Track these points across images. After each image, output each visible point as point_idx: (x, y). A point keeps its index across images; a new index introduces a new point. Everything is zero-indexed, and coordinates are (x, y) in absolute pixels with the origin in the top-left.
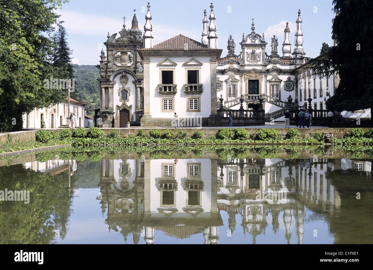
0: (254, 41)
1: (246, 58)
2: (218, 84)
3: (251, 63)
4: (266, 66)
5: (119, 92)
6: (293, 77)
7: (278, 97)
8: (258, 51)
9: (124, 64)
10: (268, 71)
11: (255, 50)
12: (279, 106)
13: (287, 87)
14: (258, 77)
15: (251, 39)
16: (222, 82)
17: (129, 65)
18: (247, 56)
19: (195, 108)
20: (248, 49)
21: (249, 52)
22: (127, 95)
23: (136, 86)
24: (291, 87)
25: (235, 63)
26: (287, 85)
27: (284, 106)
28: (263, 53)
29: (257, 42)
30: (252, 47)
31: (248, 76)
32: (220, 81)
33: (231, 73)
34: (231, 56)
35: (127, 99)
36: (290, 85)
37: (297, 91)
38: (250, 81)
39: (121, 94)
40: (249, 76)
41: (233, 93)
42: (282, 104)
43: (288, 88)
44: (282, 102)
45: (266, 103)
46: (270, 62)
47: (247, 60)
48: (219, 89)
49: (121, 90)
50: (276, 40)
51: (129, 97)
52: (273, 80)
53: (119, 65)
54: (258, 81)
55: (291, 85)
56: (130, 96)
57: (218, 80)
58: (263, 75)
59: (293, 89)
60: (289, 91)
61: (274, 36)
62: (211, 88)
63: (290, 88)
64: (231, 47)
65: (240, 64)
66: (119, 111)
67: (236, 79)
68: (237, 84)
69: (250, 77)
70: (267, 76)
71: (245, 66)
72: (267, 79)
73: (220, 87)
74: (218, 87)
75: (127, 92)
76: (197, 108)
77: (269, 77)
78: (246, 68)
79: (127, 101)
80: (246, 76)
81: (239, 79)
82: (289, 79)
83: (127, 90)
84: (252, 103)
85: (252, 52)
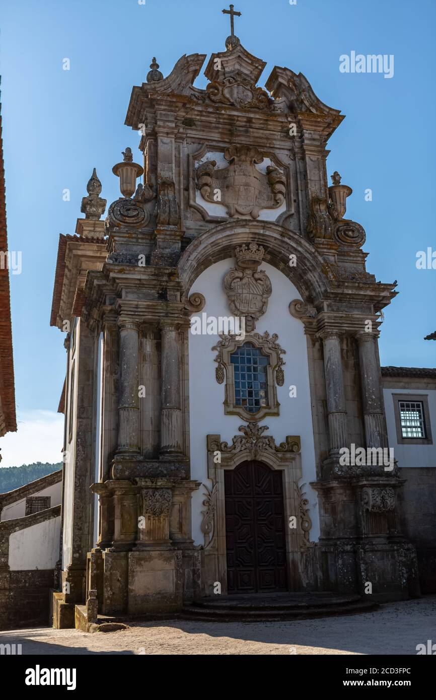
5: (219, 359)
9: (242, 210)
17: (270, 215)
22: (265, 377)
35: (266, 402)
39: (229, 371)
49: (232, 348)
51: (279, 389)
53: (215, 212)
56: (281, 381)
66: (220, 474)
75: (266, 360)
79: (267, 416)
83: (268, 350)
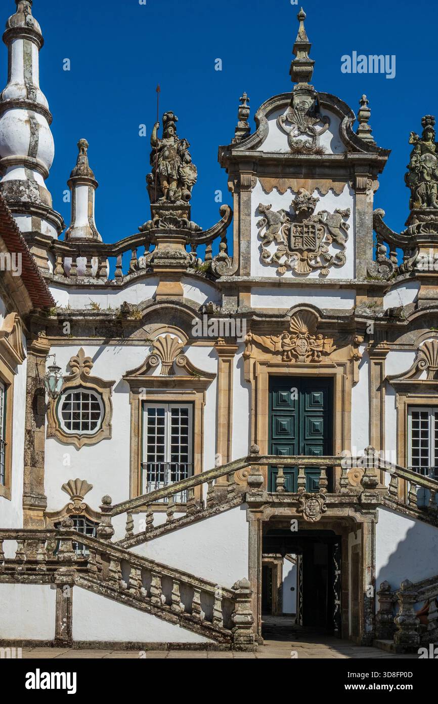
1: (254, 244)
2: (86, 397)
4: (377, 291)
8: (332, 201)
10: (391, 323)
11: (315, 195)
14: (325, 360)
16: (108, 385)
18: (264, 232)
20: (268, 190)
21: (274, 210)
25: (192, 271)
28: (358, 213)
30: (296, 175)
31: (266, 350)
32: (96, 380)
33: (160, 332)
34: (171, 231)
38: (278, 383)
40: (276, 353)
41: (174, 459)
45: (381, 512)
46: (403, 272)
47: (265, 255)
48: (89, 432)
52: (422, 377)
54: (326, 384)
57: (84, 377)
58: (356, 345)
64: (169, 179)
65: (223, 279)
67: (190, 369)
68: (197, 398)
69: (278, 359)
70: (383, 355)
71: (248, 287)
72: (387, 372)
73: (95, 416)
74: (85, 416)
77: (397, 362)
78: (258, 302)
80: (255, 354)
81: (213, 370)
85: (296, 204)
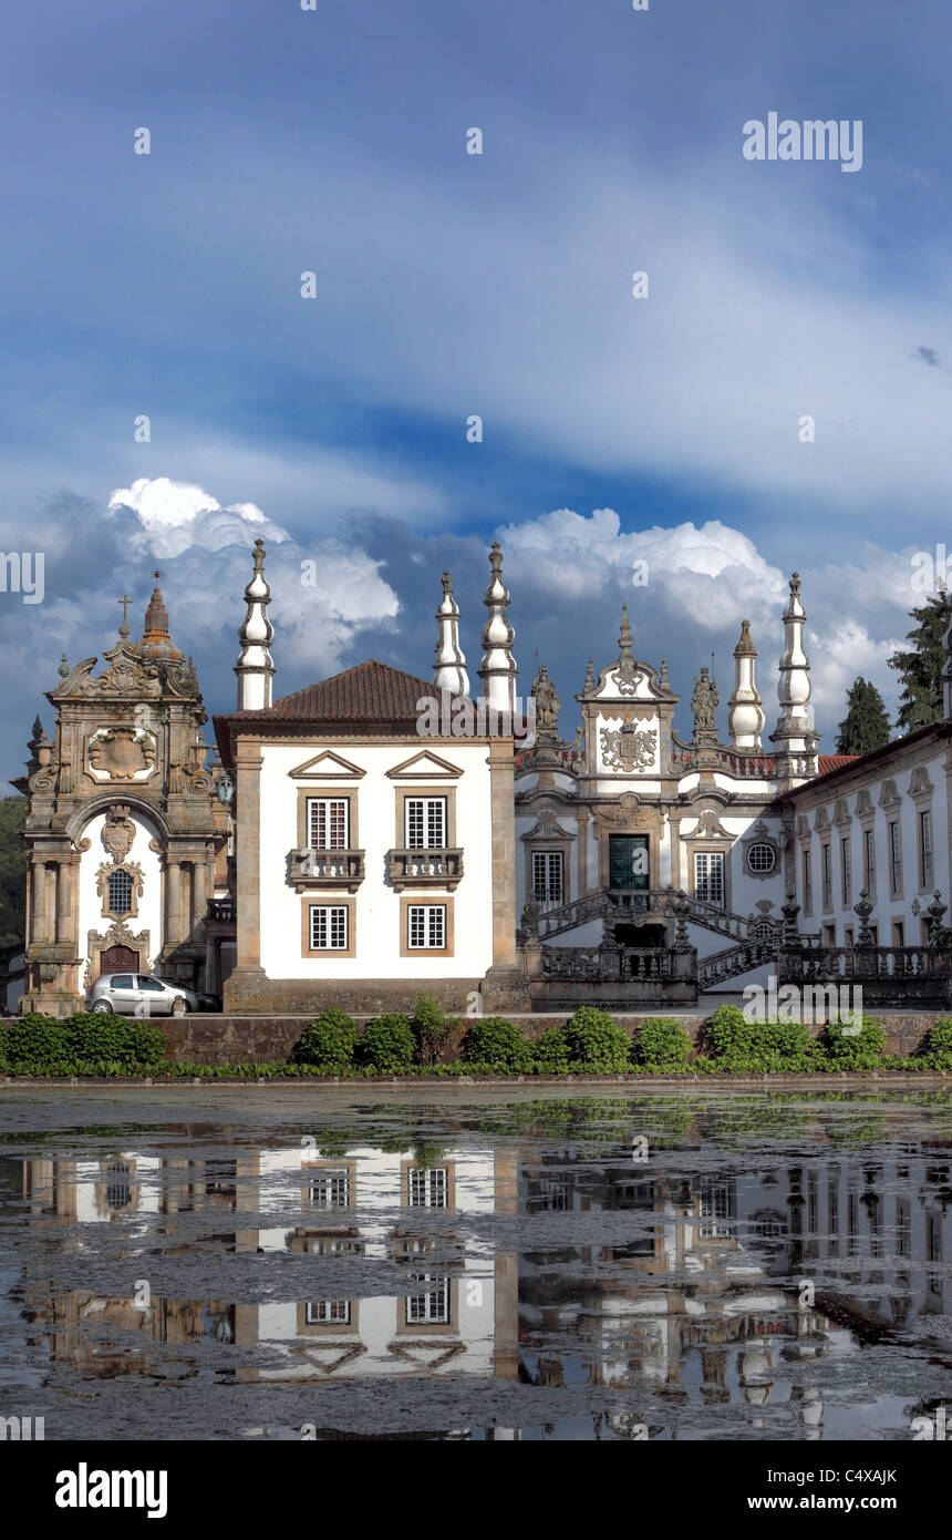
0: (628, 687)
1: (599, 752)
3: (620, 771)
4: (675, 780)
5: (100, 882)
6: (774, 826)
7: (719, 899)
8: (647, 725)
9: (120, 774)
10: (683, 801)
11: (636, 720)
12: (726, 933)
13: (752, 861)
14: (645, 824)
15: (618, 680)
17: (141, 775)
18: (605, 744)
19: (432, 943)
20: (606, 719)
21: (610, 731)
22: (130, 892)
23: (163, 859)
24: (770, 861)
25: (561, 769)
26: (752, 855)
27: (744, 935)
28: (662, 731)
29: (643, 692)
30: (624, 710)
31: (607, 819)
33: (543, 809)
34: (545, 744)
35: (129, 908)
36: (764, 855)
37: (791, 878)
38: (614, 839)
39: (107, 889)
40: (614, 820)
41: (552, 886)
42: (738, 928)
43: (758, 867)
44: (739, 919)
46: (690, 768)
47: (605, 760)
49: (108, 873)
50: (711, 684)
51: (140, 899)
52: (703, 834)
53: (102, 775)
54: (646, 838)
55: (770, 855)
56: (140, 895)
58: (663, 814)
59: (776, 870)
60: (762, 876)
61: (704, 671)
62: (494, 866)
63: (764, 868)
64: (545, 709)
65: (579, 776)
66: (98, 954)
67: (560, 831)
68: (566, 848)
69: (615, 825)
70: (679, 820)
71: (596, 780)
72: (681, 832)
75: (131, 880)
76: (440, 943)
77: (688, 825)
78: (604, 788)
79: (130, 917)
80: (601, 822)
81: (576, 832)
82: (759, 829)
83: (132, 874)
84: (625, 922)
85: (624, 727)
